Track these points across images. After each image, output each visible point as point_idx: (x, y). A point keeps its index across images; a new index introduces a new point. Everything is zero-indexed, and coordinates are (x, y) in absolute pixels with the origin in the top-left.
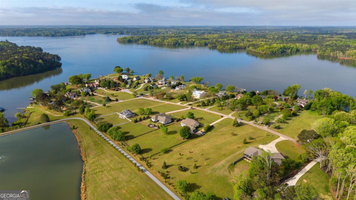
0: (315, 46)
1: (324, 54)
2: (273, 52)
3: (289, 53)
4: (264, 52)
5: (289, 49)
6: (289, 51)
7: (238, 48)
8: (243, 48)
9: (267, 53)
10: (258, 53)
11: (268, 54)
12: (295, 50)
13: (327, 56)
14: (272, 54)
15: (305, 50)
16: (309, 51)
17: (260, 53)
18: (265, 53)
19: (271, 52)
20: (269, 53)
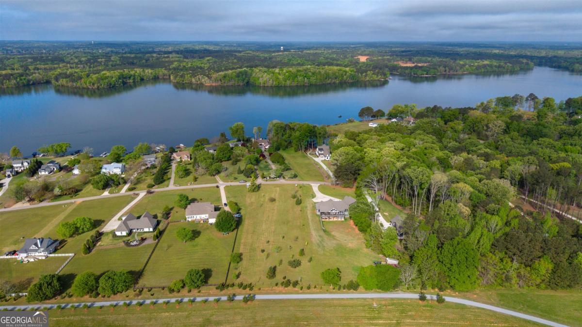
0: (162, 72)
1: (183, 81)
2: (111, 84)
3: (132, 84)
4: (96, 86)
5: (130, 78)
6: (131, 81)
7: (34, 84)
8: (42, 82)
9: (100, 87)
10: (84, 88)
11: (104, 88)
12: (139, 78)
13: (188, 83)
14: (110, 87)
15: (151, 78)
16: (156, 79)
17: (89, 88)
18: (98, 87)
19: (107, 86)
20: (106, 87)
